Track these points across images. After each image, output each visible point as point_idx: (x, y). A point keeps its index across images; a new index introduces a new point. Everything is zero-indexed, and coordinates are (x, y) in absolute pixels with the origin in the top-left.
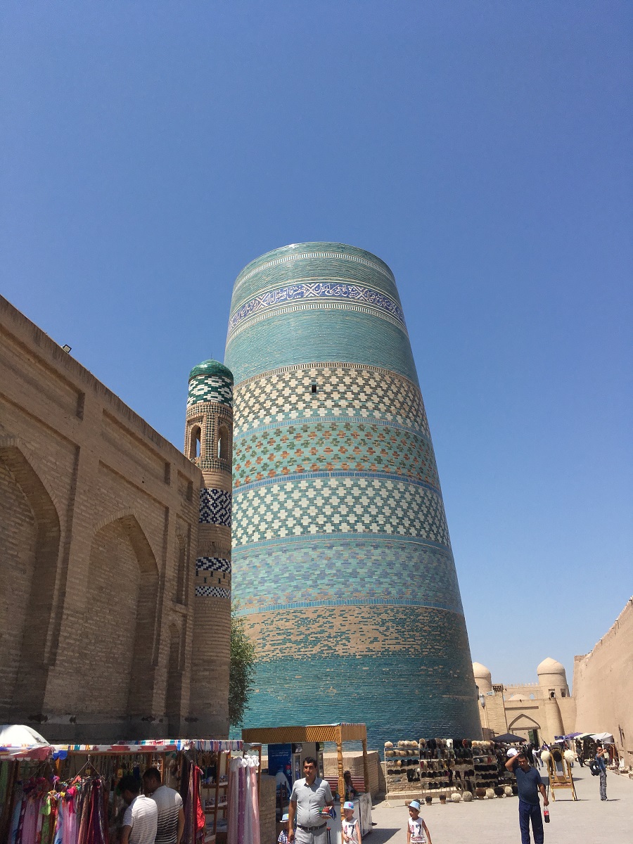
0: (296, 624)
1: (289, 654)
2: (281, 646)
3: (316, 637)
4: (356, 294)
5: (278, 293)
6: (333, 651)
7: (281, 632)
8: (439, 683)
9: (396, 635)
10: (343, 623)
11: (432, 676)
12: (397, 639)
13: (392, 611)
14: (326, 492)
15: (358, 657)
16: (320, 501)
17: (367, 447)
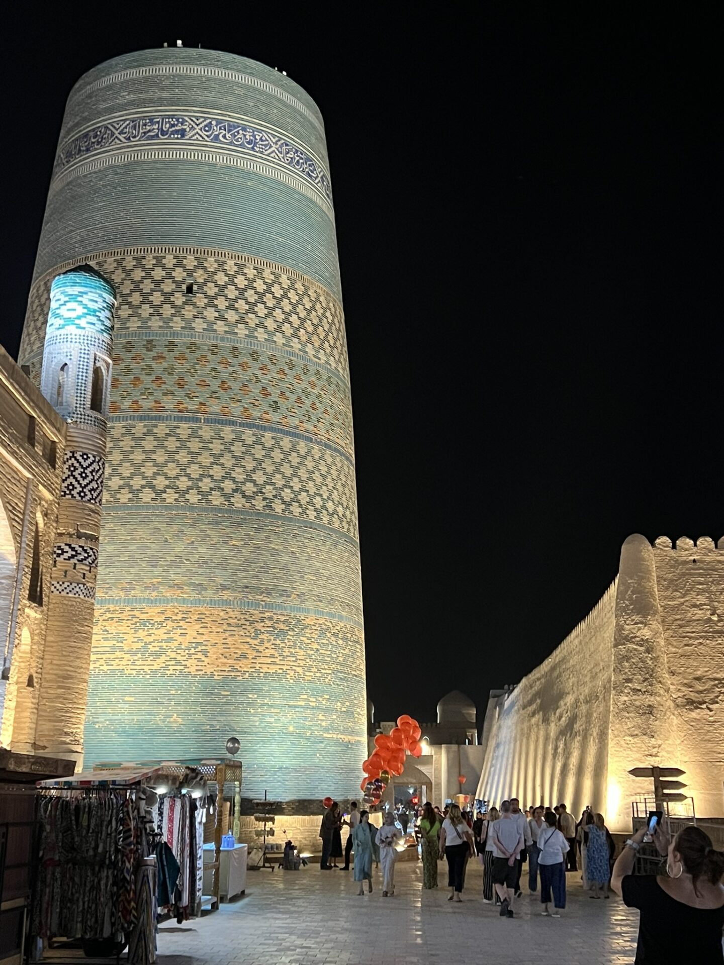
0: (134, 626)
1: (118, 668)
2: (108, 656)
3: (161, 647)
4: (266, 146)
5: (145, 125)
6: (182, 667)
7: (109, 636)
8: (321, 717)
9: (273, 652)
10: (201, 631)
11: (313, 708)
12: (272, 656)
13: (271, 619)
14: (193, 446)
15: (216, 677)
16: (183, 457)
17: (259, 385)
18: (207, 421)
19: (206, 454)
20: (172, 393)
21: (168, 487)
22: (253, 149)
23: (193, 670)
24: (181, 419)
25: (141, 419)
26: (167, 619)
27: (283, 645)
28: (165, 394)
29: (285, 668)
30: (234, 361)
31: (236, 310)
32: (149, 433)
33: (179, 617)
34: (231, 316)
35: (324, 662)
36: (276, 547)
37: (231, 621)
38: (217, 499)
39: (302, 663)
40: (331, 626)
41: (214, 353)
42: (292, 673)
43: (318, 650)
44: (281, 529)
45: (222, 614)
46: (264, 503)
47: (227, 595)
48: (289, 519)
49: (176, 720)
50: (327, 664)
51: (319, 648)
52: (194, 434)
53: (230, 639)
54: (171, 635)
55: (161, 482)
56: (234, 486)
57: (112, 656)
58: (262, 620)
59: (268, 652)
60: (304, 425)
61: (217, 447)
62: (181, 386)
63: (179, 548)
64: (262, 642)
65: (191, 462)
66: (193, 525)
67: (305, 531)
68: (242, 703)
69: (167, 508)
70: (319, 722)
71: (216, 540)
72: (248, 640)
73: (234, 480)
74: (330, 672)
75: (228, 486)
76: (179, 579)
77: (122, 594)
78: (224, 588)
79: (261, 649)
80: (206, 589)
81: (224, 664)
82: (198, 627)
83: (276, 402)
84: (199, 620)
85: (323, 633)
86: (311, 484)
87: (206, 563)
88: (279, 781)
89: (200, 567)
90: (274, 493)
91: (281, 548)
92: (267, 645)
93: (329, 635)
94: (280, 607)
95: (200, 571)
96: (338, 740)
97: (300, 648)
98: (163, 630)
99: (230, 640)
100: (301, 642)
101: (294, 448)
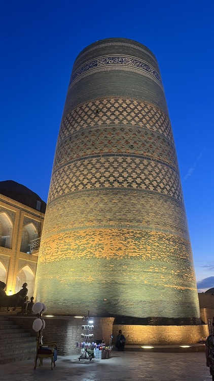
0: (75, 239)
1: (69, 257)
3: (84, 247)
4: (127, 62)
5: (85, 67)
6: (93, 255)
9: (134, 247)
10: (100, 239)
12: (134, 249)
13: (132, 232)
14: (98, 166)
15: (107, 259)
16: (94, 171)
17: (125, 140)
18: (103, 156)
21: (88, 183)
22: (122, 63)
23: (97, 256)
24: (93, 157)
25: (79, 160)
26: (87, 235)
27: (139, 244)
28: (88, 149)
29: (141, 254)
30: (114, 133)
32: (82, 164)
33: (92, 233)
34: (113, 117)
35: (163, 251)
36: (134, 202)
37: (113, 234)
38: (107, 185)
39: (150, 252)
40: (165, 235)
41: (105, 131)
42: (144, 256)
43: (158, 246)
44: (136, 195)
45: (109, 231)
46: (128, 184)
47: (111, 223)
48: (138, 190)
50: (165, 252)
52: (98, 161)
53: (113, 241)
54: (88, 241)
55: (85, 181)
56: (114, 179)
57: (66, 252)
58: (128, 233)
59: (132, 247)
60: (146, 153)
61: (107, 165)
63: (92, 205)
64: (129, 242)
65: (96, 172)
66: (97, 196)
67: (148, 195)
68: (120, 270)
69: (88, 191)
70: (161, 279)
71: (106, 201)
72: (122, 242)
73: (114, 176)
74: (166, 256)
75: (112, 179)
76: (92, 218)
78: (110, 220)
79: (128, 246)
80: (102, 221)
81: (111, 253)
82: (99, 237)
83: (132, 146)
84: (99, 234)
85: (161, 238)
87: (102, 210)
89: (100, 212)
91: (136, 202)
92: (132, 244)
93: (164, 239)
94: (137, 227)
95: (100, 214)
96: (173, 288)
97: (148, 245)
98: (85, 240)
100: (149, 242)
101: (141, 162)
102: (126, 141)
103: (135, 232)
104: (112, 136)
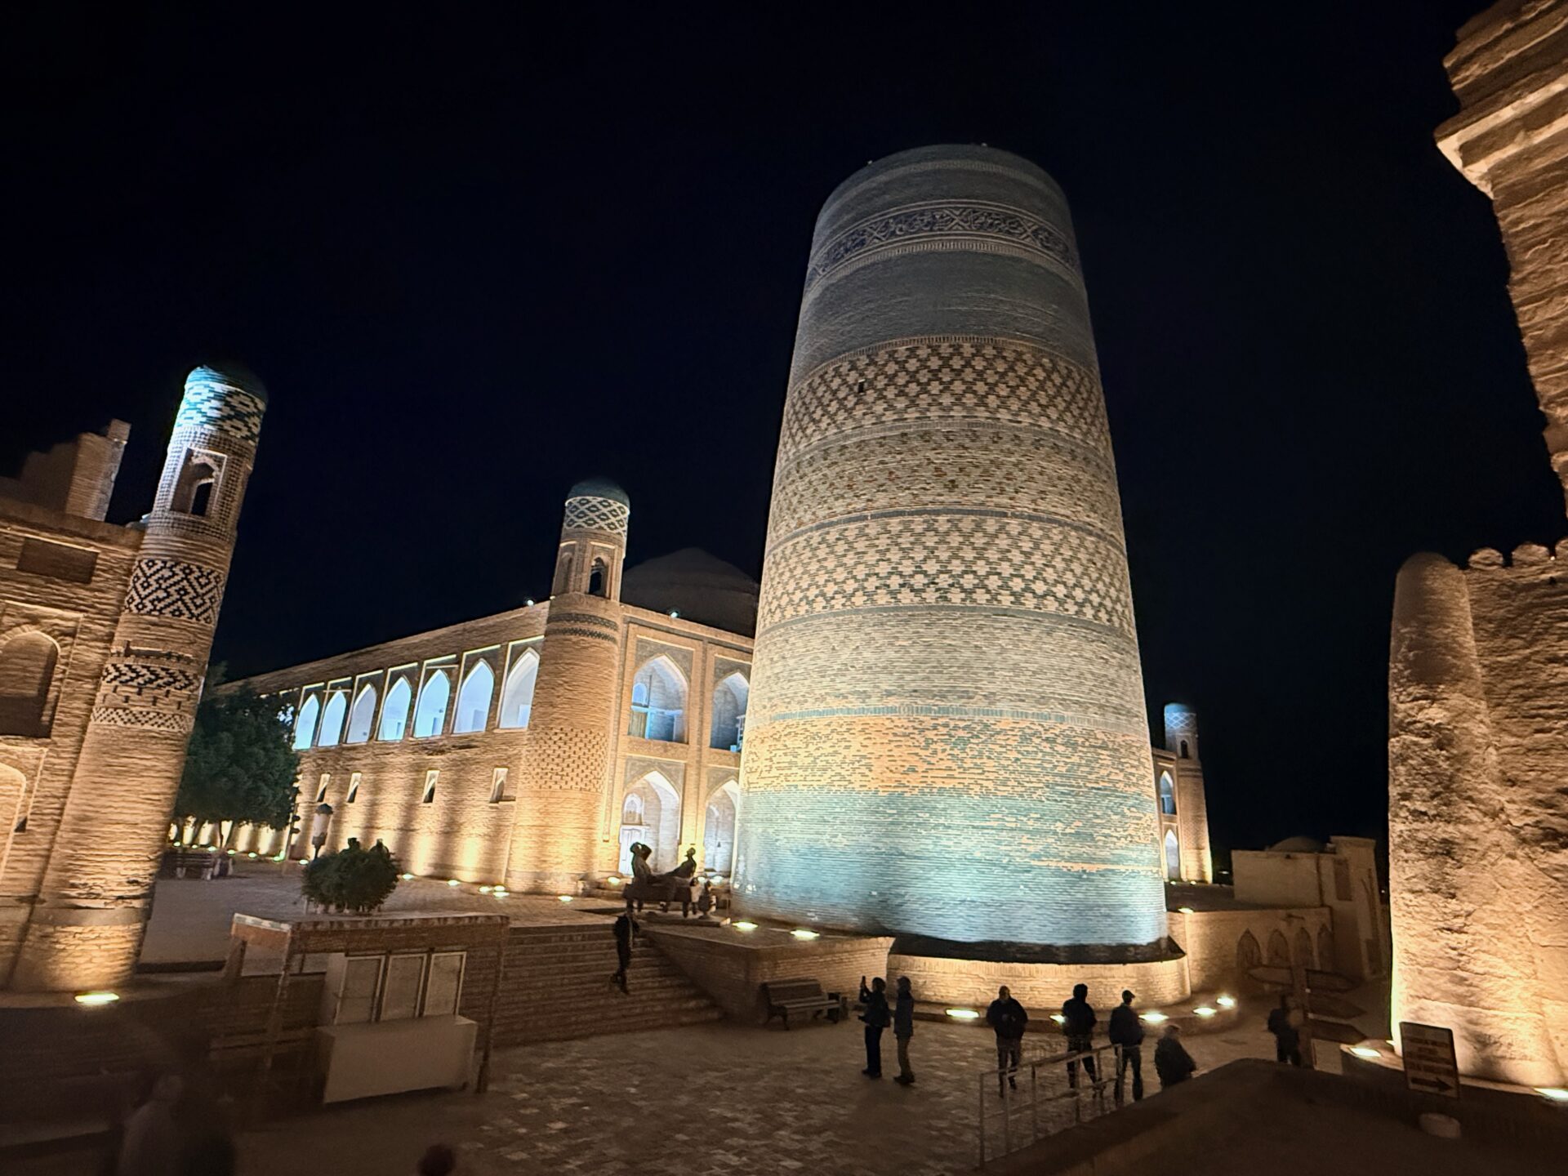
0: (806, 740)
3: (827, 762)
4: (947, 221)
6: (847, 783)
8: (1024, 840)
9: (949, 764)
10: (865, 743)
11: (1012, 829)
12: (950, 769)
13: (946, 725)
14: (860, 545)
15: (880, 794)
16: (850, 560)
17: (932, 467)
18: (873, 517)
19: (872, 551)
20: (842, 497)
21: (836, 593)
22: (931, 230)
23: (856, 786)
24: (850, 521)
25: (818, 528)
26: (833, 731)
27: (964, 755)
28: (836, 499)
29: (966, 782)
30: (904, 448)
31: (906, 395)
32: (824, 541)
33: (845, 728)
34: (901, 404)
35: (1030, 773)
36: (953, 643)
37: (896, 730)
38: (883, 599)
39: (992, 776)
40: (1041, 729)
41: (882, 445)
42: (977, 788)
43: (1017, 759)
44: (960, 621)
45: (888, 724)
46: (938, 594)
47: (892, 702)
48: (970, 609)
49: (842, 841)
50: (1037, 776)
51: (1020, 756)
52: (861, 534)
53: (896, 750)
54: (836, 749)
55: (830, 589)
56: (901, 581)
57: (789, 772)
58: (935, 728)
59: (943, 765)
60: (994, 499)
61: (883, 542)
62: (850, 487)
63: (845, 655)
64: (935, 752)
65: (857, 564)
66: (858, 630)
67: (995, 621)
68: (911, 823)
69: (836, 615)
70: (1023, 846)
71: (881, 642)
72: (917, 750)
73: (901, 574)
74: (1041, 785)
75: (895, 581)
76: (844, 688)
77: (798, 707)
78: (889, 694)
79: (933, 761)
80: (870, 697)
81: (890, 779)
82: (861, 738)
83: (952, 481)
84: (863, 730)
85: (1025, 739)
86: (1005, 565)
87: (870, 668)
88: (961, 917)
89: (865, 673)
90: (951, 581)
91: (960, 643)
92: (941, 755)
93: (1037, 741)
94: (958, 711)
95: (866, 677)
96: (1058, 869)
97: (989, 758)
98: (829, 743)
99: (896, 752)
100: (991, 751)
101: (979, 527)
102: (937, 469)
103: (952, 724)
104: (899, 457)
